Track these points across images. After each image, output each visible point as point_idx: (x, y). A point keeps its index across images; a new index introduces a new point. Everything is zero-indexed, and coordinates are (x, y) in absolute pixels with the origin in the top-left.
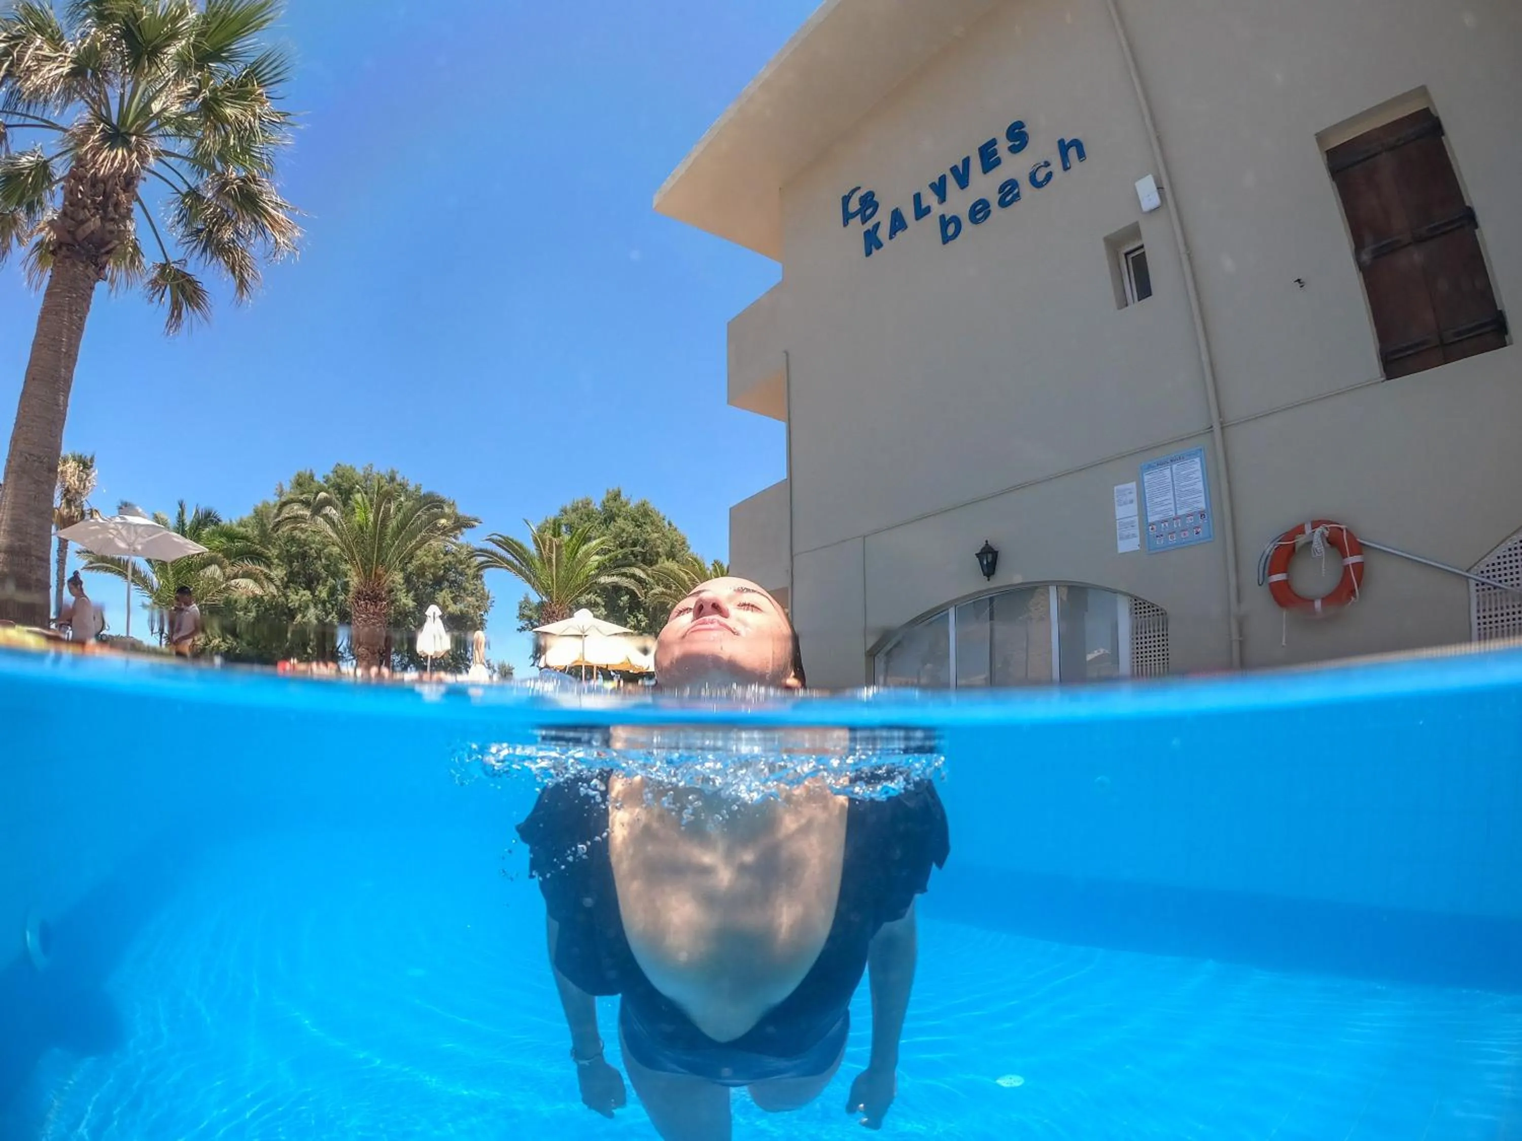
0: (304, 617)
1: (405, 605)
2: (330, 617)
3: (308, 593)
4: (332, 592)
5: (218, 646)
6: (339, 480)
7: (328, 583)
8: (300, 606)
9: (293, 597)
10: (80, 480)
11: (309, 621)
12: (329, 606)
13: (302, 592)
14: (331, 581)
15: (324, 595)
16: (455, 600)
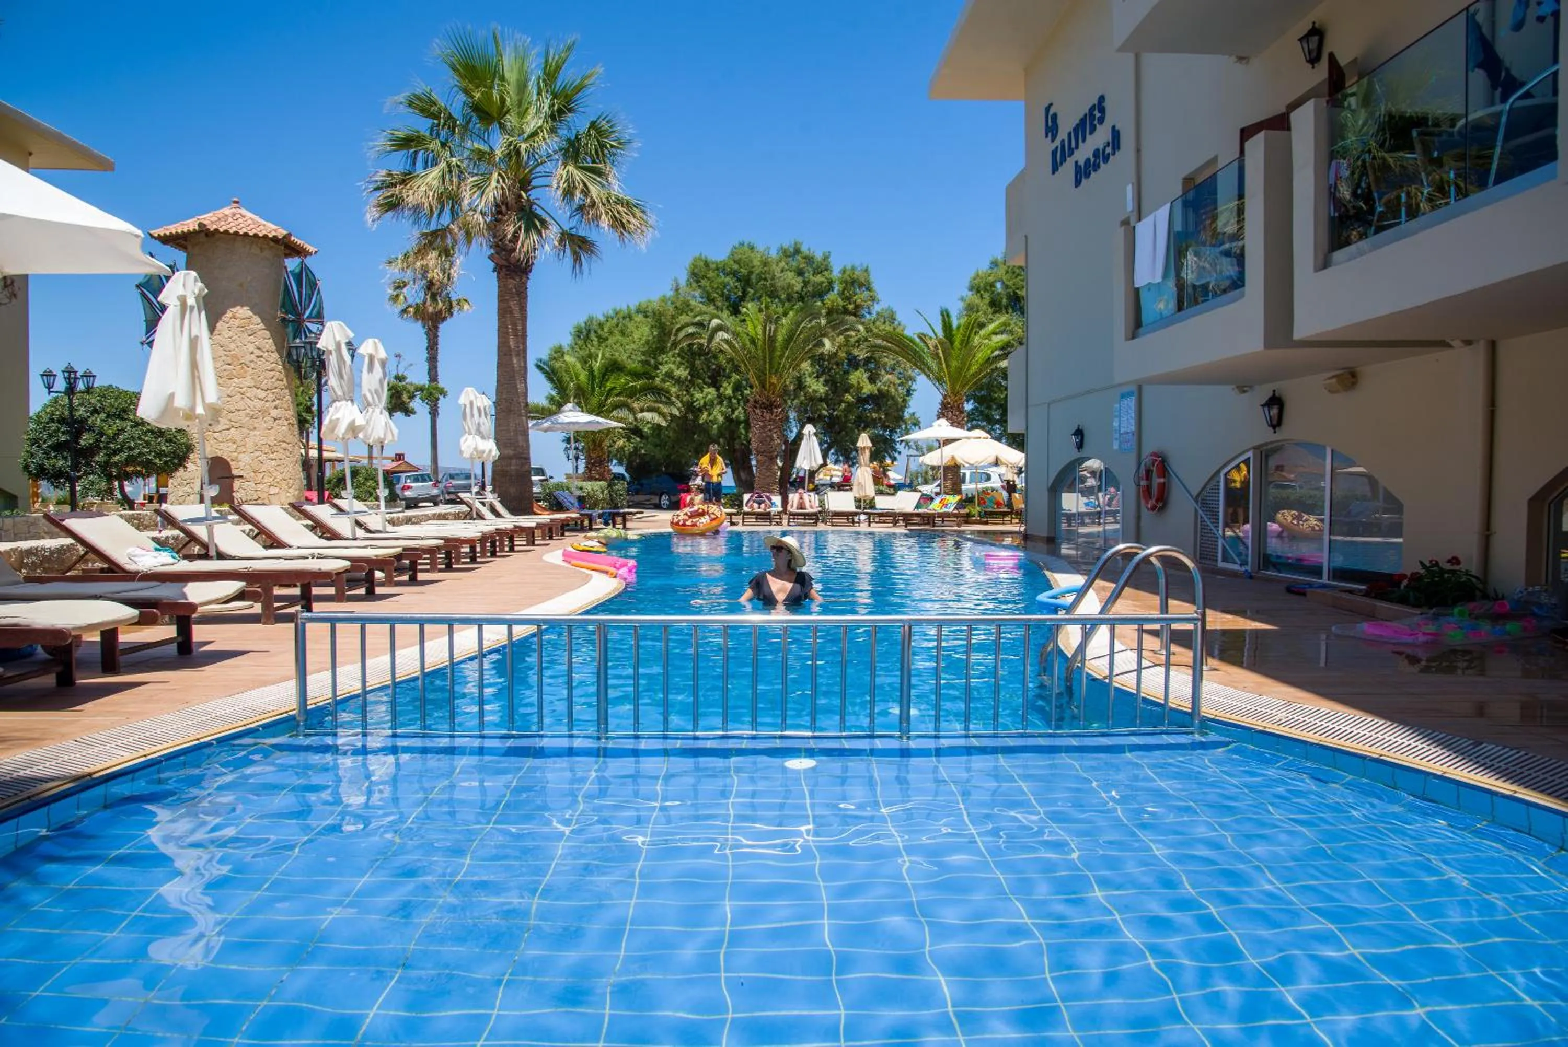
0: (710, 414)
1: (814, 391)
2: (736, 413)
3: (712, 390)
4: (737, 388)
5: (622, 448)
6: (736, 267)
7: (733, 379)
8: (705, 403)
9: (698, 395)
10: (444, 271)
11: (716, 419)
12: (734, 401)
13: (706, 390)
14: (735, 377)
15: (729, 392)
16: (872, 380)
